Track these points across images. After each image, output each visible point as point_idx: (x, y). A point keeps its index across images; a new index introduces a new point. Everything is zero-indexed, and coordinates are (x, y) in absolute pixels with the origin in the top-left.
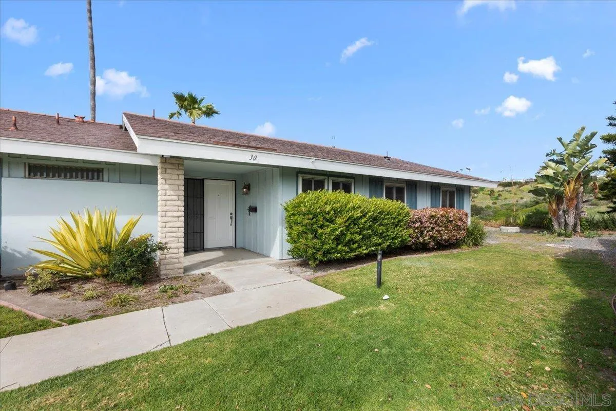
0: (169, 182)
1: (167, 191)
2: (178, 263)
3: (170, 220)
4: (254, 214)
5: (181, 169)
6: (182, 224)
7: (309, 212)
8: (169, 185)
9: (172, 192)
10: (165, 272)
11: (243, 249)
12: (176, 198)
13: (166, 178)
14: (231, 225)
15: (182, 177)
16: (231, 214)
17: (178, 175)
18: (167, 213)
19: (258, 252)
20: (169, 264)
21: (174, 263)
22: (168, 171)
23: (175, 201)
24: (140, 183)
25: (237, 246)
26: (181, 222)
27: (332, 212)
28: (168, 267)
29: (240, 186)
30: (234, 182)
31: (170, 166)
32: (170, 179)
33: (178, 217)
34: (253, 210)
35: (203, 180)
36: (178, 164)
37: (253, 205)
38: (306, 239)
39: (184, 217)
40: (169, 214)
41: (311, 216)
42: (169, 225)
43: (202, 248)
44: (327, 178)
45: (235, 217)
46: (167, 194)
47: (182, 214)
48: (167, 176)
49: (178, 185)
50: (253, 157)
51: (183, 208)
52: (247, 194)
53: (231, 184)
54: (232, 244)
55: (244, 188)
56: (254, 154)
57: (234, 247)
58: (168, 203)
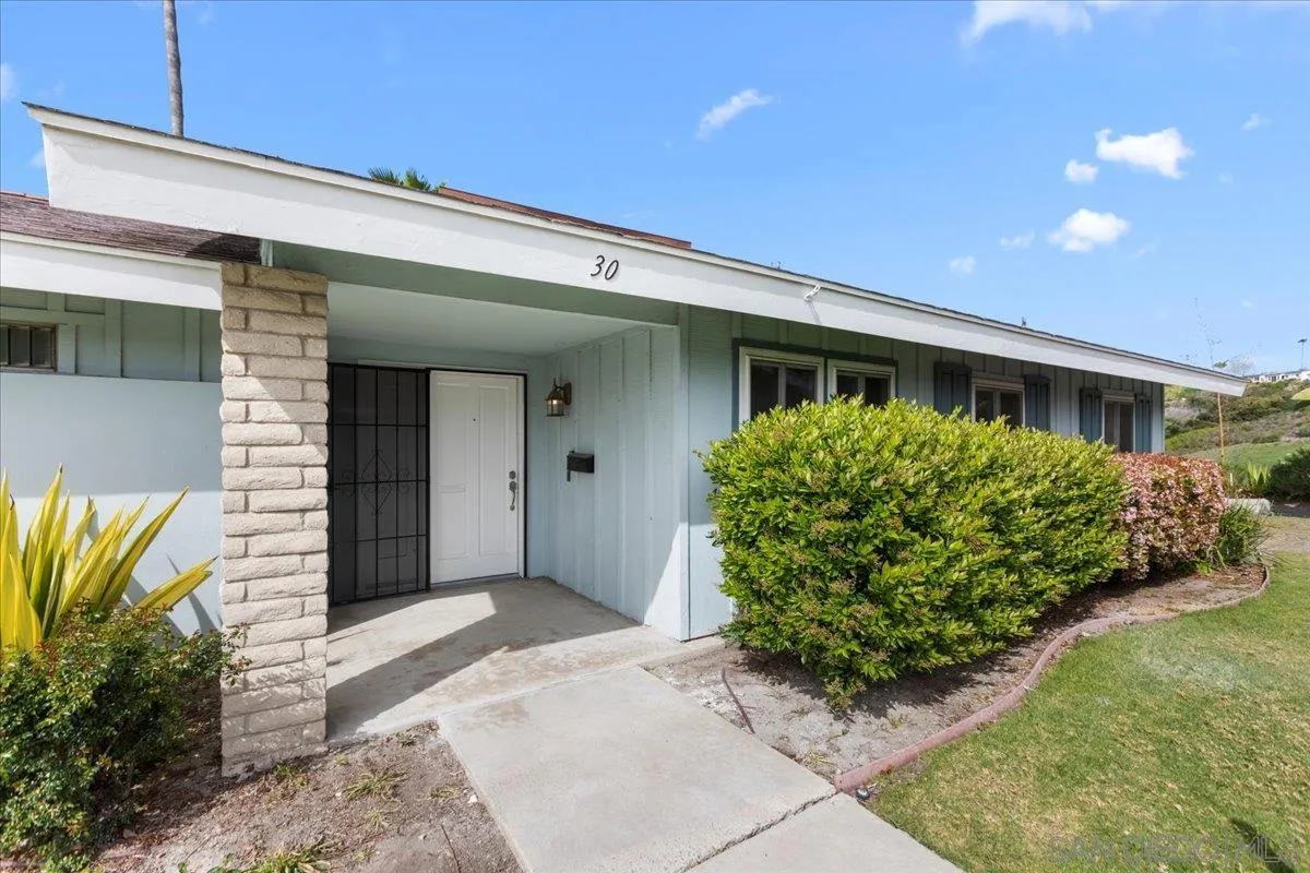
0: (259, 365)
1: (252, 405)
2: (302, 700)
3: (266, 525)
4: (585, 476)
5: (314, 315)
6: (321, 539)
7: (836, 488)
8: (261, 377)
9: (277, 410)
10: (243, 744)
11: (549, 581)
12: (293, 431)
13: (247, 348)
14: (512, 508)
15: (320, 350)
16: (513, 475)
17: (303, 339)
18: (252, 495)
19: (598, 598)
20: (261, 708)
21: (285, 703)
22: (257, 321)
23: (287, 444)
24: (122, 376)
25: (532, 573)
26: (313, 528)
27: (932, 489)
28: (259, 721)
29: (541, 390)
30: (521, 378)
31: (267, 302)
32: (268, 356)
33: (303, 511)
34: (582, 463)
35: (427, 371)
36: (303, 294)
37: (582, 447)
38: (823, 595)
39: (327, 508)
40: (257, 500)
41: (842, 506)
42: (259, 544)
43: (422, 585)
44: (822, 359)
45: (523, 484)
46: (253, 417)
47: (321, 496)
48: (252, 342)
49: (304, 381)
50: (605, 267)
51: (321, 475)
52: (560, 414)
53: (512, 386)
54: (513, 565)
55: (553, 398)
56: (611, 254)
57: (522, 574)
58: (256, 453)
